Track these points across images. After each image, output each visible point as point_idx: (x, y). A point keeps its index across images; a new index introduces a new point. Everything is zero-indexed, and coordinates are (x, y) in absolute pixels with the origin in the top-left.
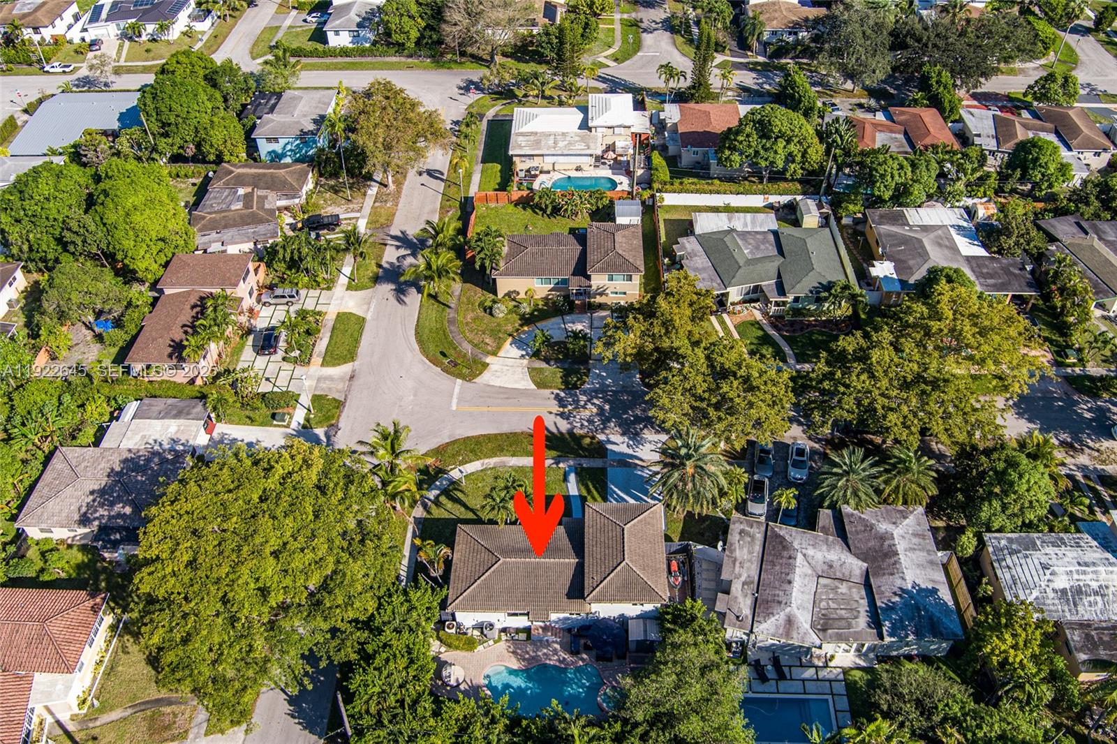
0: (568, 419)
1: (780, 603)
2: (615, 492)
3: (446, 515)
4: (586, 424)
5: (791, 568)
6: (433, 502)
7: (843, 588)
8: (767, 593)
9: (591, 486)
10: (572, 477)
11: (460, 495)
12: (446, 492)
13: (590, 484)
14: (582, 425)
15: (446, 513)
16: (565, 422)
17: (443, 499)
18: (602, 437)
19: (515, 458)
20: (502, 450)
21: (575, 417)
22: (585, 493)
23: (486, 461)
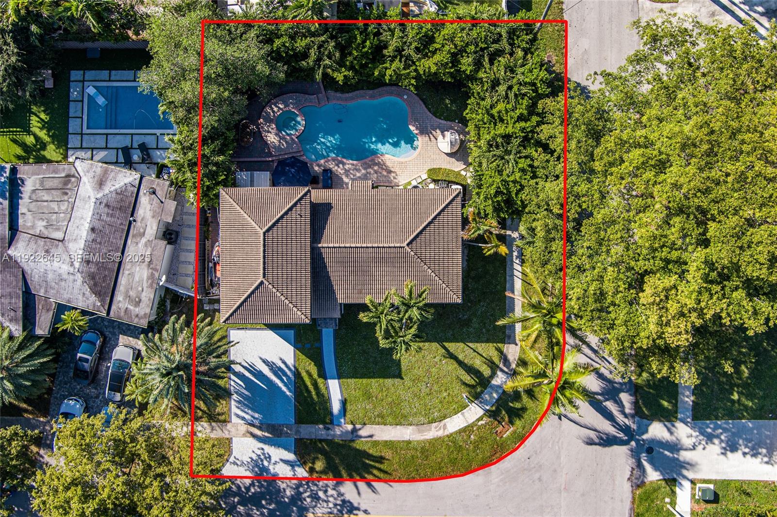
0: (344, 501)
1: (107, 206)
2: (286, 385)
3: (480, 347)
4: (321, 494)
5: (89, 248)
6: (498, 367)
7: (40, 226)
8: (119, 221)
9: (314, 393)
10: (336, 407)
11: (467, 379)
12: (484, 382)
13: (315, 397)
14: (326, 492)
15: (480, 350)
16: (348, 497)
17: (486, 371)
18: (301, 472)
19: (407, 438)
20: (423, 450)
21: (335, 505)
22: (320, 381)
23: (440, 433)
